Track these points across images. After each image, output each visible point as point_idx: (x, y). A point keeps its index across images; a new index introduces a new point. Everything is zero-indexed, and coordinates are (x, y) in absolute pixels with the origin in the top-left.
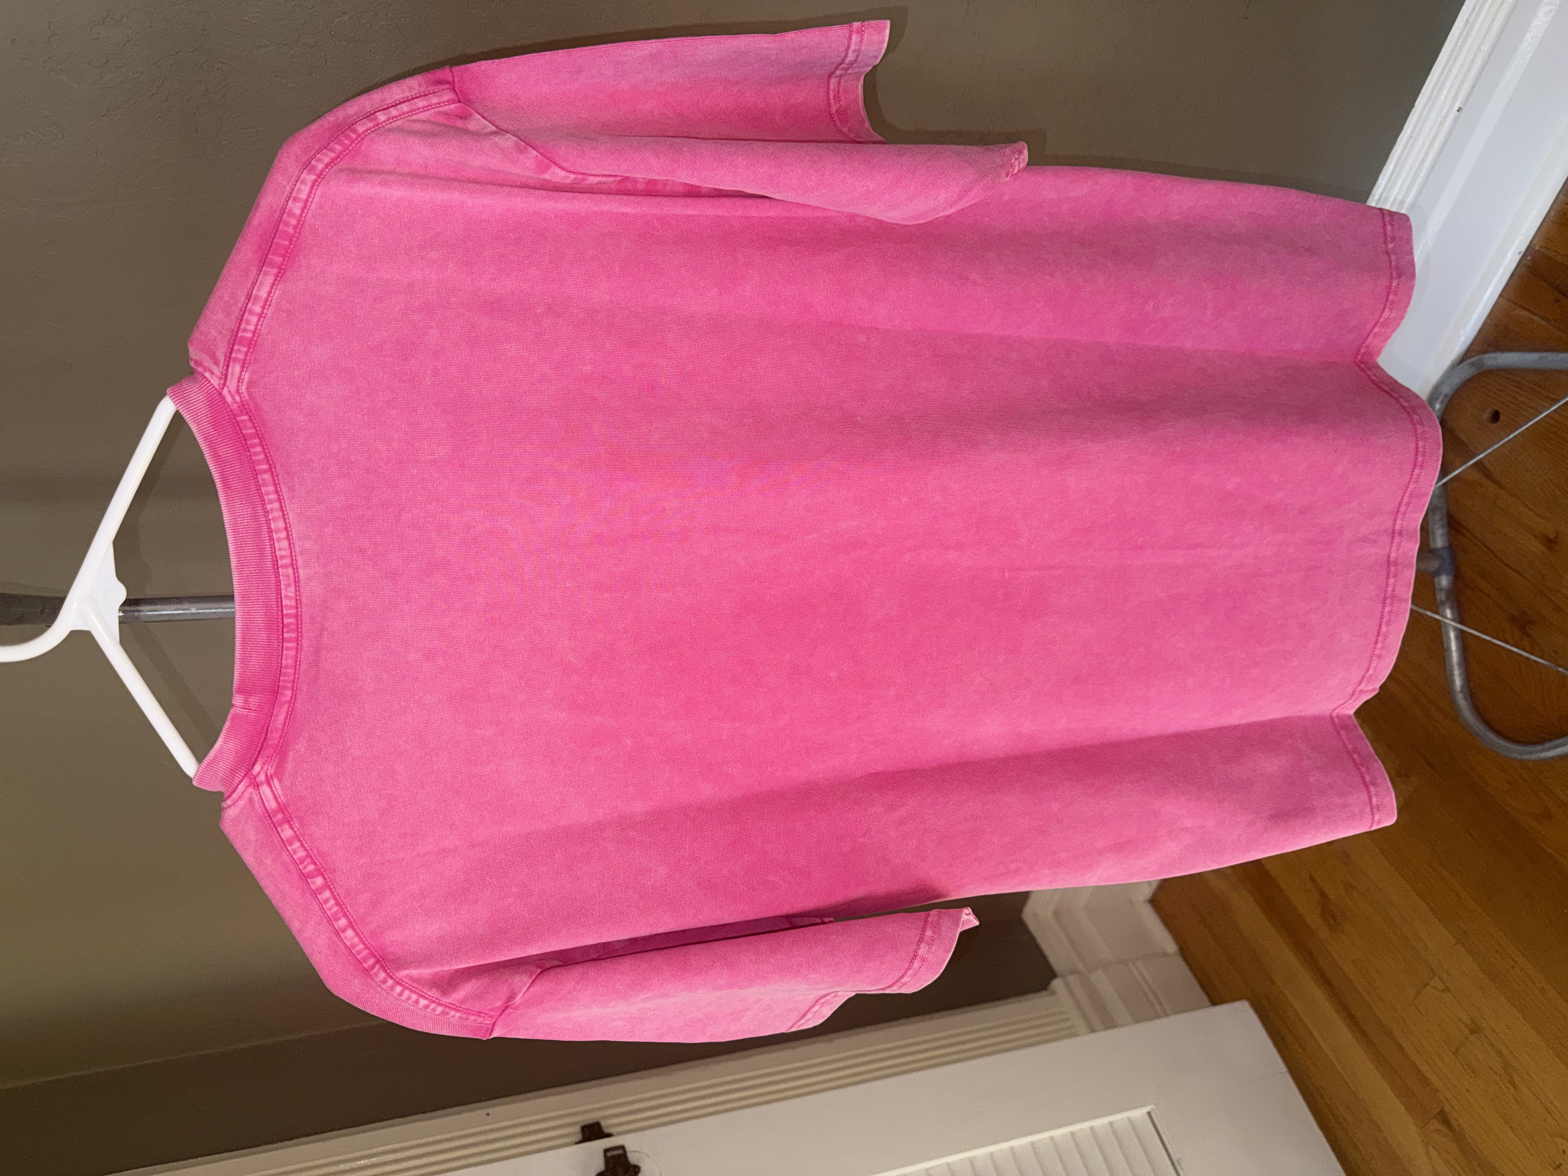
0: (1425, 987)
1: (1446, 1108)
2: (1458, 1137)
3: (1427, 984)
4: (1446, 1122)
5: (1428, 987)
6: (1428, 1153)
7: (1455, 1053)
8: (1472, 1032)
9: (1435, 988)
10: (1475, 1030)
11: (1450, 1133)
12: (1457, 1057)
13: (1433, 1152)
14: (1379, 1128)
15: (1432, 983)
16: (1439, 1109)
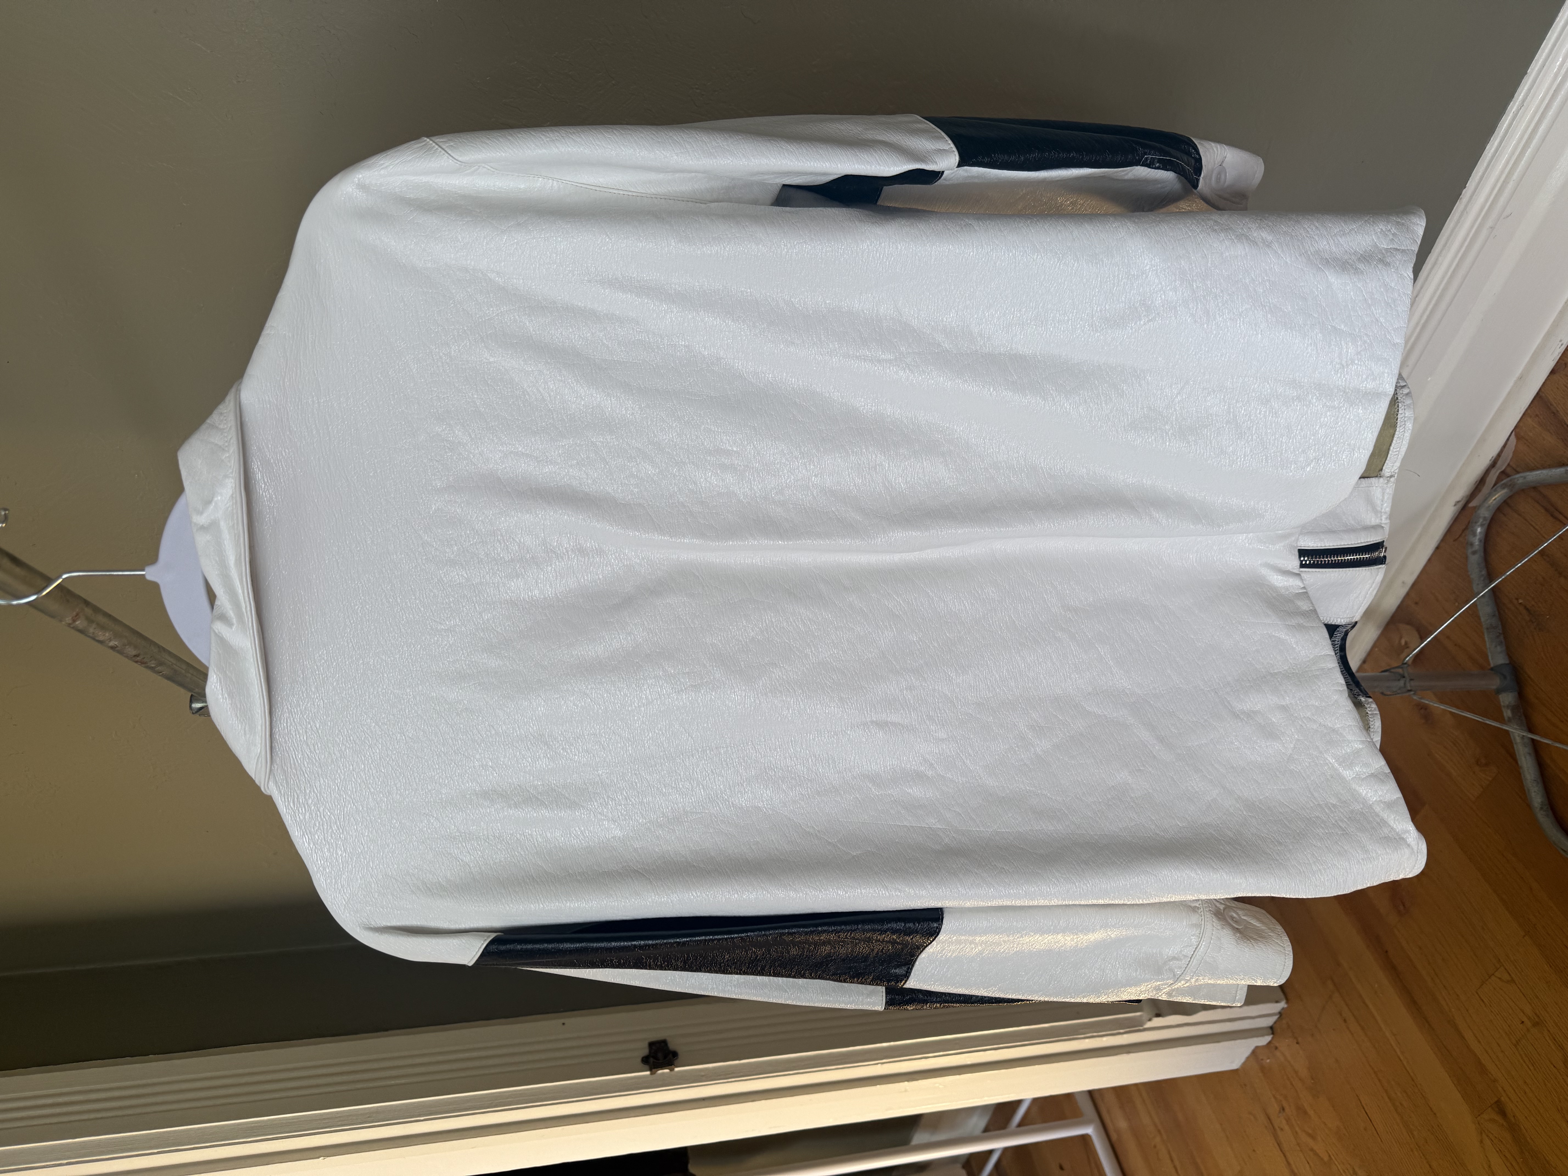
0: (1490, 977)
1: (1502, 1099)
2: (1513, 1128)
3: (1493, 974)
4: (1503, 1113)
5: (1493, 978)
6: (1481, 1142)
7: (1515, 1046)
8: (1536, 1024)
9: (1500, 978)
10: (1538, 1023)
11: (1505, 1124)
12: (1517, 1049)
13: (1487, 1142)
14: (1435, 1114)
15: (1497, 974)
16: (1496, 1099)
